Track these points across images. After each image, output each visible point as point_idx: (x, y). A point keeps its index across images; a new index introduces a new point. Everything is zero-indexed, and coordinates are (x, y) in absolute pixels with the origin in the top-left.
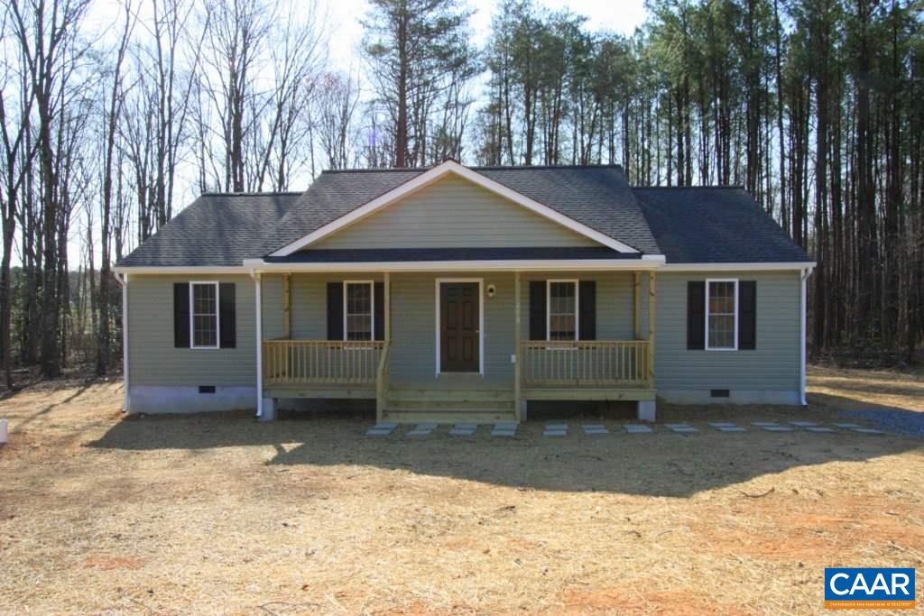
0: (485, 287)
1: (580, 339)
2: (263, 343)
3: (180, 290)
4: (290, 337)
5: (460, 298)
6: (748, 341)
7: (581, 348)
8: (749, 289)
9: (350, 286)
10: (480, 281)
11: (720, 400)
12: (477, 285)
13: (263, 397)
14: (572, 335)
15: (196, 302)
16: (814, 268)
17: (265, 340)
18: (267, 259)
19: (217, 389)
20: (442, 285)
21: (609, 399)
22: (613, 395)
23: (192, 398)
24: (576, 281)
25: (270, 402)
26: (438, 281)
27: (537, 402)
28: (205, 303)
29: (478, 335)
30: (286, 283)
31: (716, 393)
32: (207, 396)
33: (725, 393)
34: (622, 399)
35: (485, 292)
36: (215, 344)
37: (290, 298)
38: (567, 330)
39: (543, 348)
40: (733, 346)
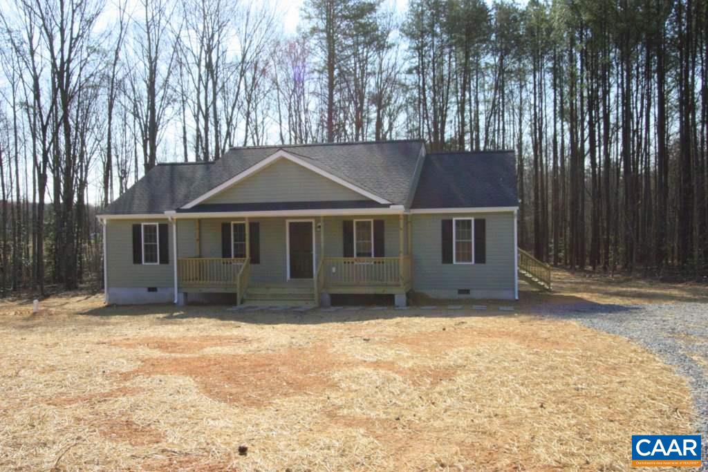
0: (316, 225)
1: (375, 256)
2: (178, 261)
3: (136, 229)
4: (200, 257)
5: (301, 232)
6: (481, 258)
7: (375, 263)
8: (481, 224)
9: (235, 225)
10: (313, 221)
11: (463, 296)
12: (311, 223)
13: (178, 292)
14: (369, 255)
15: (145, 236)
16: (518, 211)
17: (180, 258)
18: (179, 210)
19: (159, 289)
20: (291, 224)
21: (377, 293)
22: (380, 291)
23: (143, 293)
24: (372, 220)
25: (182, 295)
26: (288, 222)
27: (337, 295)
28: (150, 236)
29: (312, 255)
30: (197, 224)
31: (461, 292)
32: (152, 293)
33: (467, 292)
34: (385, 293)
35: (316, 228)
36: (156, 261)
37: (200, 233)
38: (367, 251)
39: (353, 263)
40: (471, 261)
